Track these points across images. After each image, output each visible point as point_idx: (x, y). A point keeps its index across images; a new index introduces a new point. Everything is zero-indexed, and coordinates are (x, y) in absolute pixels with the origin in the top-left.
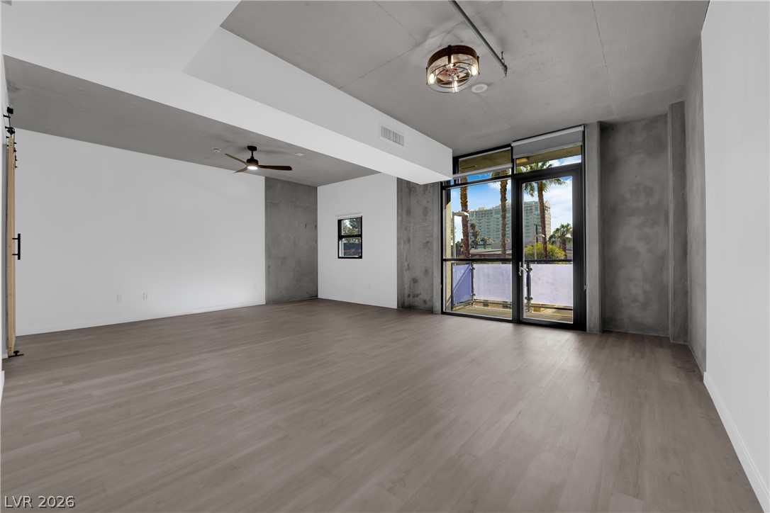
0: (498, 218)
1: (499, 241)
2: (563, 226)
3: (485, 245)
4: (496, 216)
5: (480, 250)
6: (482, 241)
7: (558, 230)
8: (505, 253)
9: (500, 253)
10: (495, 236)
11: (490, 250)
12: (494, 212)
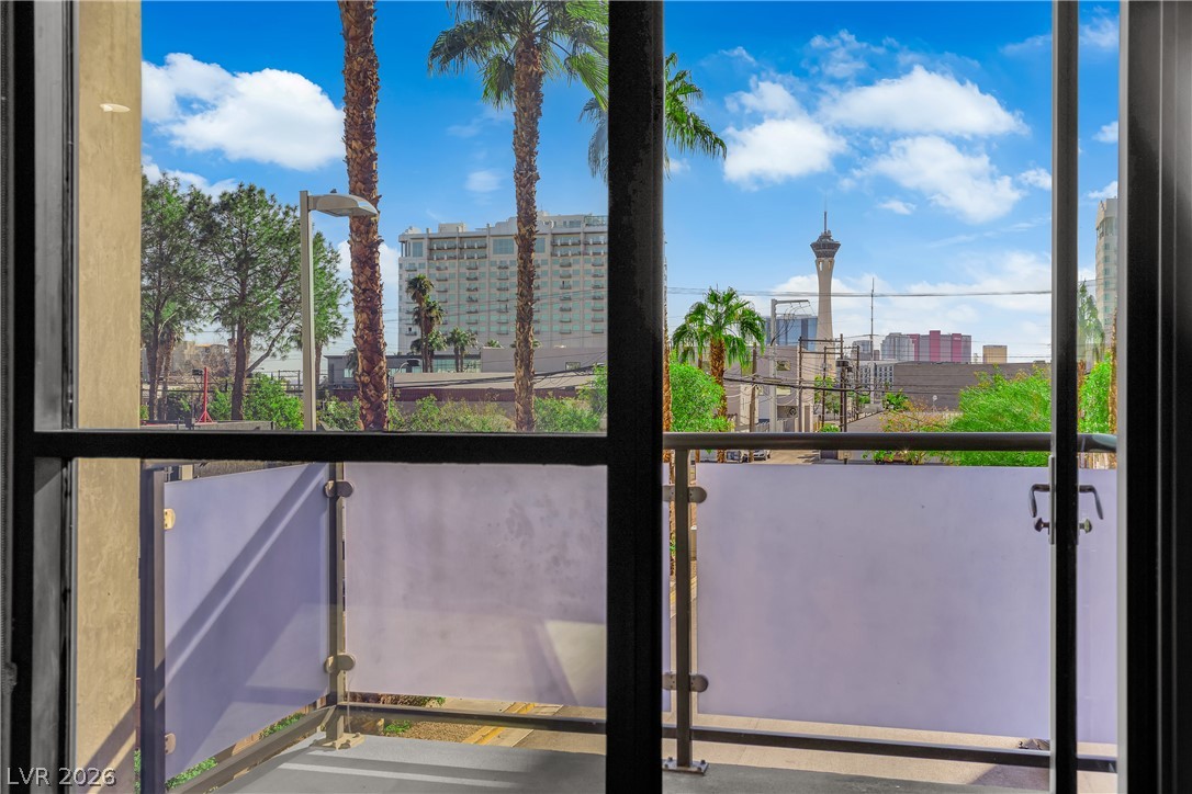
0: (504, 267)
1: (506, 345)
2: (714, 298)
3: (459, 359)
4: (498, 258)
5: (444, 375)
6: (448, 342)
7: (700, 310)
8: (529, 389)
9: (510, 385)
10: (494, 328)
11: (477, 374)
12: (490, 242)
